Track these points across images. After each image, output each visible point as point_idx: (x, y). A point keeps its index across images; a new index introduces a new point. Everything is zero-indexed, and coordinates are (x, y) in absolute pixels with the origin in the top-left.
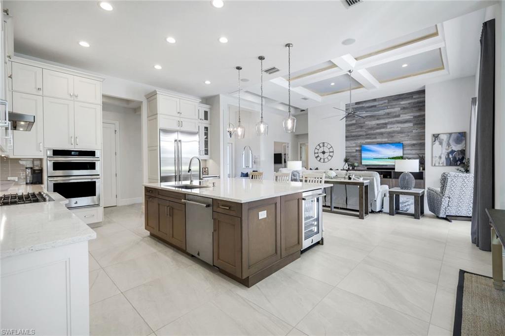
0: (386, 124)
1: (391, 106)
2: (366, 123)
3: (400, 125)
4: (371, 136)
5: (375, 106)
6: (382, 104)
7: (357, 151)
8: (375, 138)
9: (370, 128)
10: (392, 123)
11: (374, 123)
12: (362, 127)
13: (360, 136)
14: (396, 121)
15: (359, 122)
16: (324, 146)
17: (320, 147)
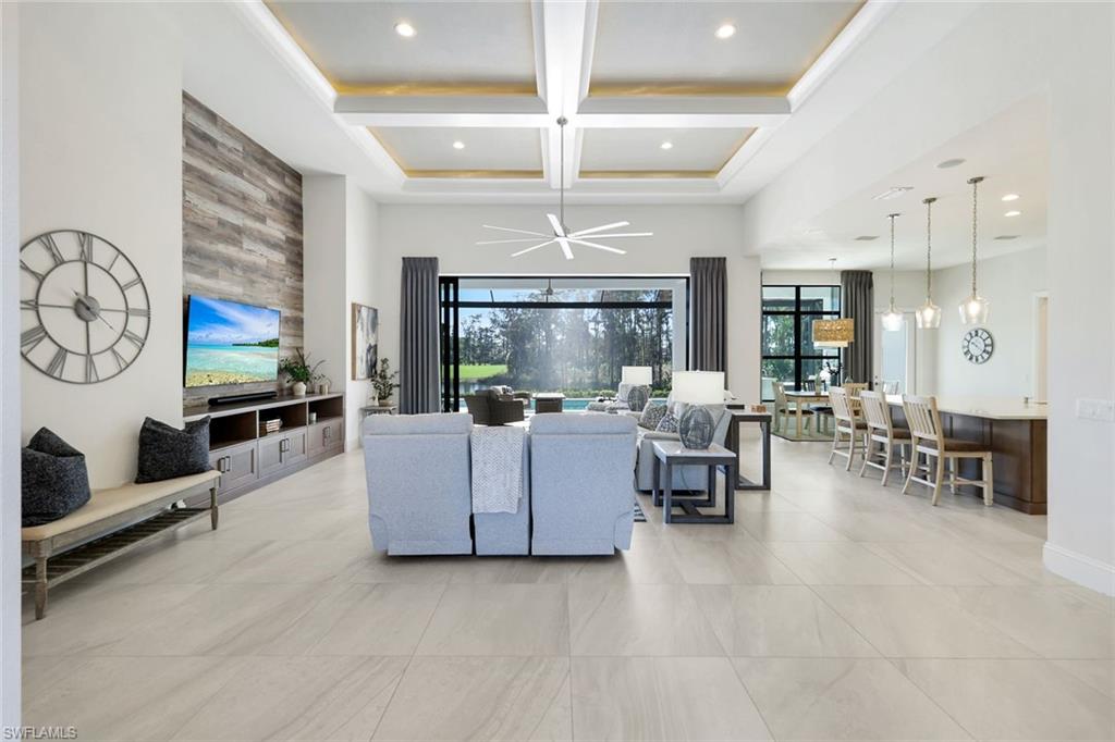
0: (239, 230)
1: (250, 173)
3: (263, 249)
4: (203, 263)
5: (214, 143)
6: (230, 150)
8: (214, 275)
9: (199, 226)
10: (250, 235)
11: (208, 209)
14: (260, 232)
16: (86, 260)
17: (59, 262)
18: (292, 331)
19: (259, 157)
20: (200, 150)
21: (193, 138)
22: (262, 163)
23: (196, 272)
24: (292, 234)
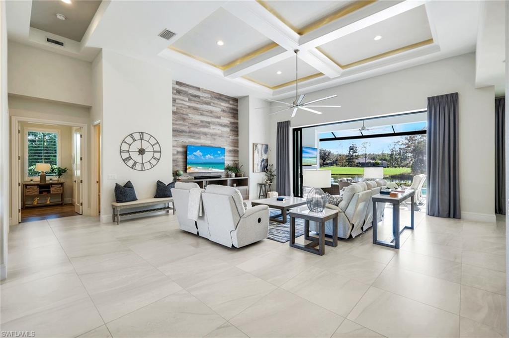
0: (209, 123)
1: (214, 103)
2: (190, 115)
3: (220, 128)
4: (195, 135)
5: (199, 97)
6: (205, 98)
7: (178, 152)
8: (199, 138)
9: (193, 124)
10: (214, 124)
11: (197, 118)
12: (184, 119)
13: (182, 131)
14: (218, 122)
15: (181, 112)
16: (142, 139)
17: (135, 140)
18: (233, 155)
19: (218, 97)
20: (194, 101)
21: (191, 97)
22: (219, 99)
23: (192, 138)
24: (232, 120)
